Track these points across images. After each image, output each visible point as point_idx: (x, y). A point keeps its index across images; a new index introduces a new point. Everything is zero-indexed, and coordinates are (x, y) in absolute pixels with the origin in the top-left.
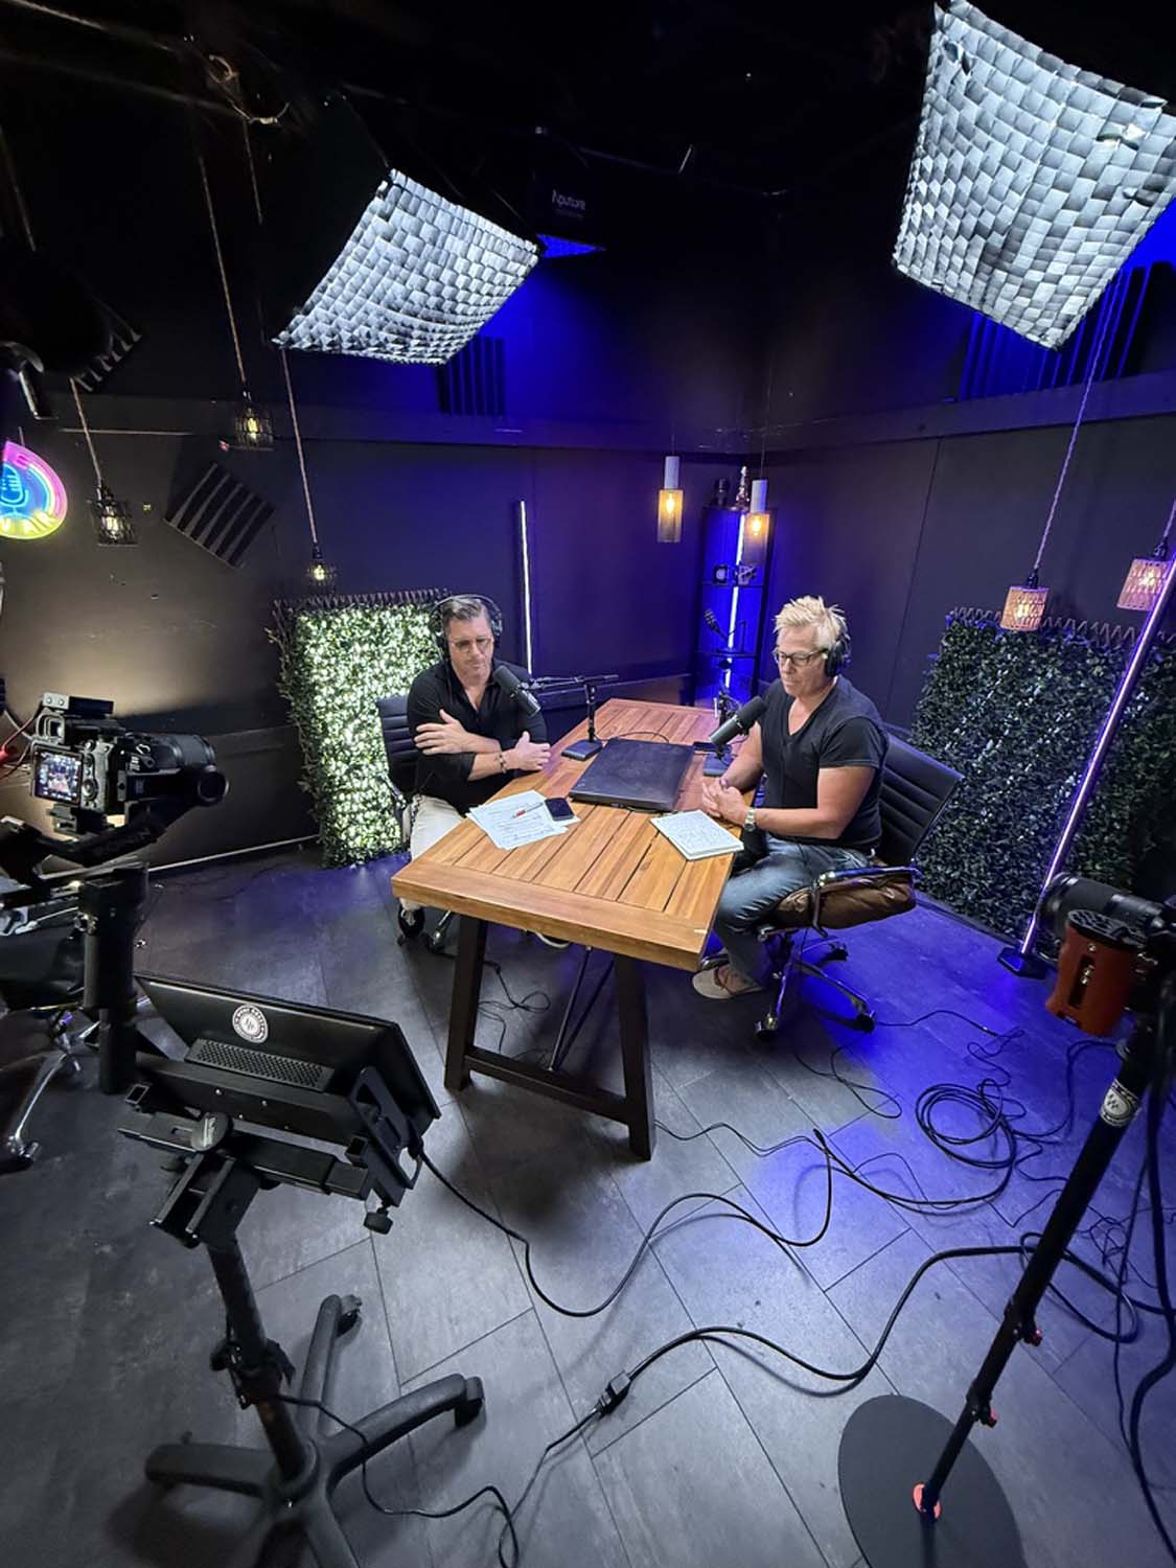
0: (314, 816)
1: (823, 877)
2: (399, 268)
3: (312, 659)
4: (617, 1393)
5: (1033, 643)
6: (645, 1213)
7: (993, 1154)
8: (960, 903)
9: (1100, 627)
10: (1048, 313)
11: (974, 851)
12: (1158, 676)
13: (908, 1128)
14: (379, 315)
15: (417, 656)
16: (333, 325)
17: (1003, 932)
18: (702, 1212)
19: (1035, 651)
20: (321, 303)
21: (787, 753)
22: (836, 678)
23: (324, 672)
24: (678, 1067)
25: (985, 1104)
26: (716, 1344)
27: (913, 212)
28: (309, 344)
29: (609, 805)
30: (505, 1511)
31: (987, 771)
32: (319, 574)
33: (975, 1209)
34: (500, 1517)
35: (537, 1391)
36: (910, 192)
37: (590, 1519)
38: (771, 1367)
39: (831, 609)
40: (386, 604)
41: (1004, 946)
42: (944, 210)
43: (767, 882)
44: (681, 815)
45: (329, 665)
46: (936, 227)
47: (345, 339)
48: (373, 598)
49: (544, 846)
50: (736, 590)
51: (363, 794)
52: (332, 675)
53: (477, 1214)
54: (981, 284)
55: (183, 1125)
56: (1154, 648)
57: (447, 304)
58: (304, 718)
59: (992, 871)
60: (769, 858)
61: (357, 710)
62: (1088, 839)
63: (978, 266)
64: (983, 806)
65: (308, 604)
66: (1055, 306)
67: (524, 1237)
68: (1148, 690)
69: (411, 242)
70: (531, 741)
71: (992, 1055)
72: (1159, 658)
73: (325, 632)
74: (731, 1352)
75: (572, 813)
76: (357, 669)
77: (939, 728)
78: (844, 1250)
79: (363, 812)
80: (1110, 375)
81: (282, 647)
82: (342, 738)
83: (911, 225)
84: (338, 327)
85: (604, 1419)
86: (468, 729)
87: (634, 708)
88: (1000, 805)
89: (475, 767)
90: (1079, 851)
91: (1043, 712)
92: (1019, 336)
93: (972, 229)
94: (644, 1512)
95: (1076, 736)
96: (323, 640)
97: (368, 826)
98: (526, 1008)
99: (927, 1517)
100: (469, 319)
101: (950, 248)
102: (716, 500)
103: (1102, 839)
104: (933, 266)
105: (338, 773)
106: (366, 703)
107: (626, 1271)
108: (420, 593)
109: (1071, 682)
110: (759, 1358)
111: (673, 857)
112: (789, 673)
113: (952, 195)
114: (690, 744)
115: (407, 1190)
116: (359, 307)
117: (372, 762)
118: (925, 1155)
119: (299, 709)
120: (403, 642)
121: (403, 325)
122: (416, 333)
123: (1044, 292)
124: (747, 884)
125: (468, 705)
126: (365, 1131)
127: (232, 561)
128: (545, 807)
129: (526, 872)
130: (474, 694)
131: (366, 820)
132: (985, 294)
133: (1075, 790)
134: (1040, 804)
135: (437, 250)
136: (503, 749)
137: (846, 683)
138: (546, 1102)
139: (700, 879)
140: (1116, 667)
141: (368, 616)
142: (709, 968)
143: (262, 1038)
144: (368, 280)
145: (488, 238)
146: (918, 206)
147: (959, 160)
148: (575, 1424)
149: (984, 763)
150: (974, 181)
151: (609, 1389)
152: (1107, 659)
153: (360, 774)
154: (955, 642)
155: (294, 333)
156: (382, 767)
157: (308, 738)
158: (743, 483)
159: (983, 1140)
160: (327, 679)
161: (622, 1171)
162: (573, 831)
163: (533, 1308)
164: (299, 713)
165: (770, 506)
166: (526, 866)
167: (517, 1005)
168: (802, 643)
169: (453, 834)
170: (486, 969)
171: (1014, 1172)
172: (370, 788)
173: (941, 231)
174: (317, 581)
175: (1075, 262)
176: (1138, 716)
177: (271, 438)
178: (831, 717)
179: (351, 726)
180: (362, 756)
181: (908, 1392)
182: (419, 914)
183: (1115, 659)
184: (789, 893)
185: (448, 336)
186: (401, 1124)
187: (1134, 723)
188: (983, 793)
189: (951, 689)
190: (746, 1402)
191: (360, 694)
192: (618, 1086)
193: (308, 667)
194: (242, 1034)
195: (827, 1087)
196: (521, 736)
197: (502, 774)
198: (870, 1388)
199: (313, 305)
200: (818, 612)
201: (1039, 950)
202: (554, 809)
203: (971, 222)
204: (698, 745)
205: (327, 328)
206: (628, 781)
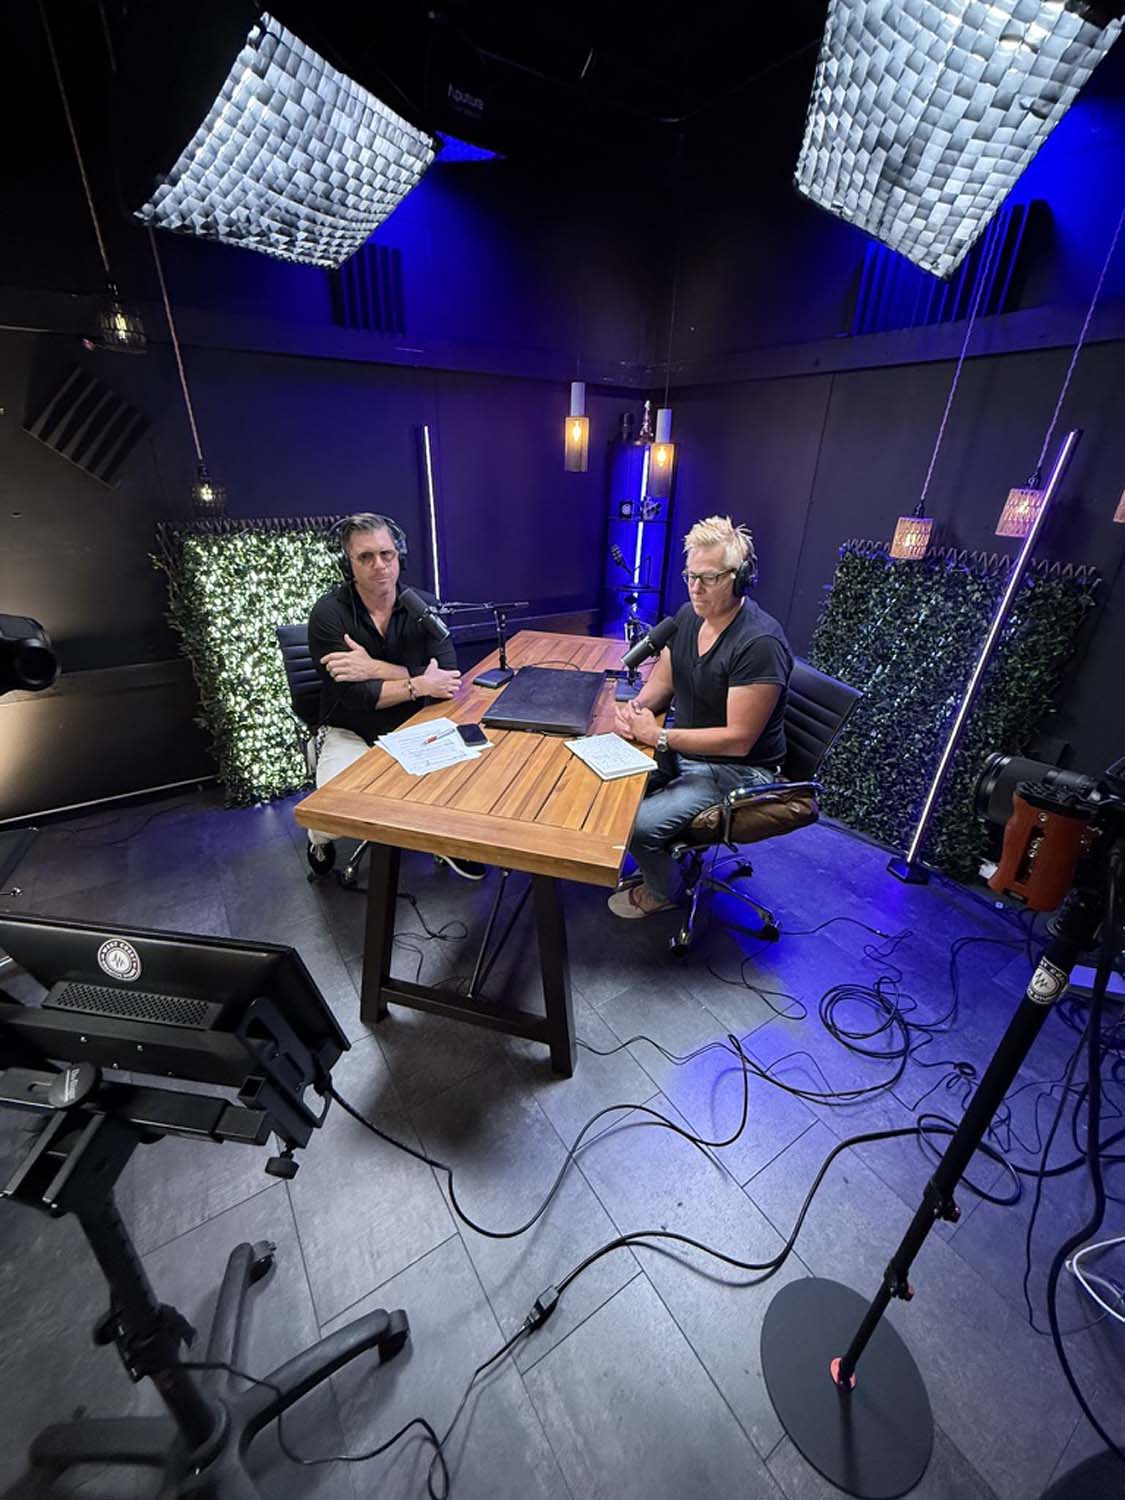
0: (214, 753)
1: (733, 794)
2: (279, 140)
3: (203, 587)
4: (545, 1308)
5: (918, 572)
6: (569, 1129)
7: (890, 1045)
8: (852, 819)
9: (979, 555)
10: (941, 237)
11: (865, 771)
12: (1030, 600)
13: (813, 1027)
14: (260, 196)
15: (319, 586)
16: (206, 202)
17: (890, 844)
18: (623, 1123)
19: (921, 579)
20: (189, 173)
21: (697, 675)
22: (743, 599)
23: (218, 601)
24: (597, 987)
25: (881, 1001)
26: (640, 1248)
27: (817, 123)
28: (178, 223)
29: (524, 730)
30: (434, 1441)
31: (876, 693)
32: (207, 494)
33: (876, 1096)
34: (429, 1449)
35: (463, 1317)
36: (813, 102)
37: (522, 1437)
38: (695, 1265)
39: (738, 530)
40: (283, 529)
41: (891, 856)
42: (847, 120)
43: (680, 801)
44: (594, 738)
45: (224, 594)
46: (839, 139)
47: (221, 222)
48: (268, 522)
49: (458, 770)
50: (641, 525)
51: (266, 731)
52: (227, 604)
53: (394, 1147)
54: (881, 204)
55: (42, 1080)
56: (1027, 574)
57: (337, 194)
58: (198, 651)
59: (881, 787)
60: (680, 778)
61: (256, 642)
62: (966, 754)
63: (879, 183)
64: (873, 727)
65: (196, 527)
66: (948, 228)
67: (447, 1164)
68: (1020, 612)
69: (291, 109)
70: (440, 667)
71: (884, 956)
72: (1031, 584)
73: (216, 558)
74: (656, 1255)
75: (485, 738)
76: (254, 599)
77: (833, 655)
78: (758, 1146)
79: (267, 748)
80: (991, 311)
81: (169, 573)
82: (240, 671)
83: (813, 140)
84: (212, 205)
85: (532, 1336)
86: (374, 656)
87: (544, 639)
88: (889, 726)
89: (383, 694)
90: (958, 766)
91: (928, 637)
92: (911, 263)
93: (874, 141)
94: (576, 1423)
95: (956, 659)
96: (215, 567)
97: (272, 764)
98: (443, 938)
99: (844, 1389)
100: (362, 216)
101: (852, 163)
102: (621, 434)
103: (979, 753)
104: (834, 186)
105: (237, 708)
106: (265, 635)
107: (552, 1186)
108: (320, 520)
109: (952, 608)
110: (683, 1257)
111: (588, 778)
112: (698, 593)
113: (855, 103)
114: (602, 671)
115: (315, 1130)
116: (235, 183)
117: (275, 697)
118: (829, 1049)
119: (191, 641)
120: (303, 571)
121: (287, 211)
122: (303, 224)
123: (940, 212)
124: (660, 804)
125: (376, 631)
126: (260, 1069)
127: (106, 478)
128: (457, 733)
129: (440, 796)
130: (379, 620)
131: (269, 756)
132: (883, 216)
133: (955, 710)
134: (925, 724)
135: (322, 125)
136: (412, 676)
137: (753, 605)
138: (465, 1028)
139: (616, 798)
140: (992, 592)
141: (263, 542)
142: (623, 889)
143: (134, 974)
144: (243, 151)
145: (379, 121)
146: (821, 117)
147: (865, 61)
148: (504, 1344)
149: (874, 687)
150: (878, 85)
151: (538, 1305)
152: (985, 585)
153: (262, 709)
154: (848, 573)
155: (161, 205)
156: (285, 702)
157: (203, 672)
158: (647, 417)
159: (882, 1033)
160: (221, 608)
161: (543, 1090)
162: (487, 756)
163: (459, 1233)
164: (191, 645)
165: (675, 436)
166: (437, 792)
167: (434, 936)
168: (711, 562)
169: (360, 762)
170: (400, 902)
171: (909, 1061)
172: (273, 723)
173: (843, 144)
174: (205, 502)
175: (970, 180)
176: (1011, 638)
177: (143, 339)
178: (740, 636)
179: (250, 659)
180: (263, 690)
181: (823, 1273)
182: (329, 848)
183: (992, 585)
184: (701, 811)
185: (339, 233)
186: (304, 1059)
187: (1007, 645)
188: (873, 715)
189: (844, 616)
190: (672, 1301)
191: (258, 625)
192: (538, 1007)
193: (200, 594)
194: (110, 972)
195: (738, 996)
196: (429, 663)
197: (411, 701)
198: (789, 1273)
199: (180, 173)
200: (726, 532)
201: (922, 859)
202: (467, 735)
203: (874, 132)
204: (609, 673)
205: (199, 205)
206: (541, 706)
